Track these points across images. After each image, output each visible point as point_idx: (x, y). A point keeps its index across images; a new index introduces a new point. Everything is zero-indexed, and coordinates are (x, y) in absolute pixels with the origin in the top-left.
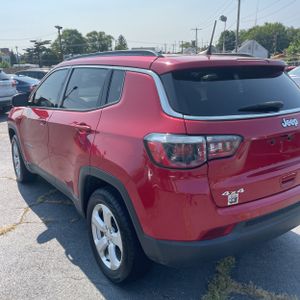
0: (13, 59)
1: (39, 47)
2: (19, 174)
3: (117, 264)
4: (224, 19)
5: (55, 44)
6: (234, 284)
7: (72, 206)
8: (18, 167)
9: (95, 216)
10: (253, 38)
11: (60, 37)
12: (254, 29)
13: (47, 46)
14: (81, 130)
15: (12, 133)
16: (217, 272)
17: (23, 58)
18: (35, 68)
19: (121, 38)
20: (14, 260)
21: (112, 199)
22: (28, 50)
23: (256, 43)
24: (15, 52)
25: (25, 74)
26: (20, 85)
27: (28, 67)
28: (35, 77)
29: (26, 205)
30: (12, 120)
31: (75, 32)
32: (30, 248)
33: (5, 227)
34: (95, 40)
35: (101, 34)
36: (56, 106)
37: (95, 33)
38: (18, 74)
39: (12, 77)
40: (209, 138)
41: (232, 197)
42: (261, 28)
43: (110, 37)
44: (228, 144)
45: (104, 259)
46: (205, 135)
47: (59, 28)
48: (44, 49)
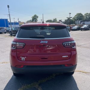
1: (69, 19)
40: (17, 43)
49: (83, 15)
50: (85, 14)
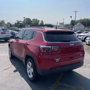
0: (11, 25)
1: (18, 23)
2: (10, 56)
3: (32, 76)
4: (71, 17)
5: (23, 22)
6: (60, 83)
7: (23, 64)
8: (10, 54)
9: (28, 65)
10: (80, 23)
11: (24, 20)
12: (81, 20)
13: (21, 22)
14: (26, 44)
15: (9, 45)
16: (57, 80)
17: (13, 25)
18: (17, 28)
19: (42, 21)
20: (8, 75)
21: (31, 60)
22: (15, 23)
23: (81, 24)
24: (11, 24)
25: (14, 30)
26: (12, 33)
27: (15, 28)
28: (16, 31)
29: (11, 64)
30: (10, 42)
31: (29, 19)
32: (12, 73)
33: (6, 68)
34: (34, 21)
35: (37, 19)
36: (21, 39)
37: (35, 19)
38: (12, 30)
39: (10, 31)
40: (52, 47)
41: (57, 60)
42: (83, 20)
43: (39, 20)
44: (55, 48)
45: (29, 76)
46: (51, 46)
47: (24, 18)
48: (20, 23)
49: (31, 20)
50: (33, 20)
